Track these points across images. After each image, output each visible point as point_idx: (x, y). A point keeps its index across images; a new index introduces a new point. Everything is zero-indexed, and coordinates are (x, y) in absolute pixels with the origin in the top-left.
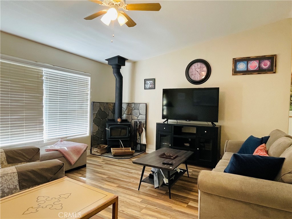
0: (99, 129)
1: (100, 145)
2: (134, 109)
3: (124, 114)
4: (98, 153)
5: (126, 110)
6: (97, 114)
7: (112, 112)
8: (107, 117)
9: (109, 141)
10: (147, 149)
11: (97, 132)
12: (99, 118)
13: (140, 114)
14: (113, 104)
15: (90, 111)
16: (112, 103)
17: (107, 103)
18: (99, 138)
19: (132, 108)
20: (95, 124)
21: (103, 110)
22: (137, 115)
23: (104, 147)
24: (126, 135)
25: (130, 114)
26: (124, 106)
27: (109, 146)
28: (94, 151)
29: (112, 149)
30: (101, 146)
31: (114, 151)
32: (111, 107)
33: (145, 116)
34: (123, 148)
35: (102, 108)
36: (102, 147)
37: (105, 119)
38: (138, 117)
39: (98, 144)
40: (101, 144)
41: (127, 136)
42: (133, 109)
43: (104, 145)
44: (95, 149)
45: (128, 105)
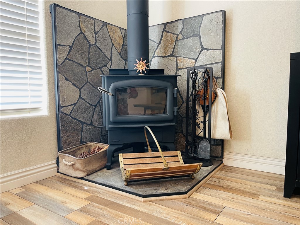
0: (80, 97)
1: (89, 144)
2: (184, 38)
3: (154, 57)
4: (78, 169)
5: (159, 44)
6: (71, 47)
7: (120, 54)
8: (106, 66)
9: (111, 130)
10: (226, 155)
11: (75, 104)
12: (82, 62)
13: (203, 49)
14: (123, 32)
15: (47, 34)
16: (120, 28)
17: (105, 24)
18: (83, 123)
19: (177, 35)
20: (66, 79)
21: (93, 42)
22: (195, 52)
23: (99, 149)
24: (164, 113)
25: (172, 55)
26: (154, 35)
27: (114, 148)
28: (66, 165)
29: (121, 156)
30: (90, 146)
31: (127, 162)
32: (118, 39)
33: (220, 53)
34: (161, 153)
35: (90, 35)
36: (92, 149)
37: (100, 68)
38: (196, 60)
39: (82, 142)
40: (91, 141)
41: (168, 115)
42: (180, 37)
43: (100, 145)
44: (67, 159)
45: (165, 28)
